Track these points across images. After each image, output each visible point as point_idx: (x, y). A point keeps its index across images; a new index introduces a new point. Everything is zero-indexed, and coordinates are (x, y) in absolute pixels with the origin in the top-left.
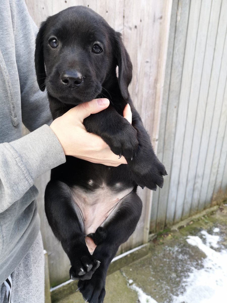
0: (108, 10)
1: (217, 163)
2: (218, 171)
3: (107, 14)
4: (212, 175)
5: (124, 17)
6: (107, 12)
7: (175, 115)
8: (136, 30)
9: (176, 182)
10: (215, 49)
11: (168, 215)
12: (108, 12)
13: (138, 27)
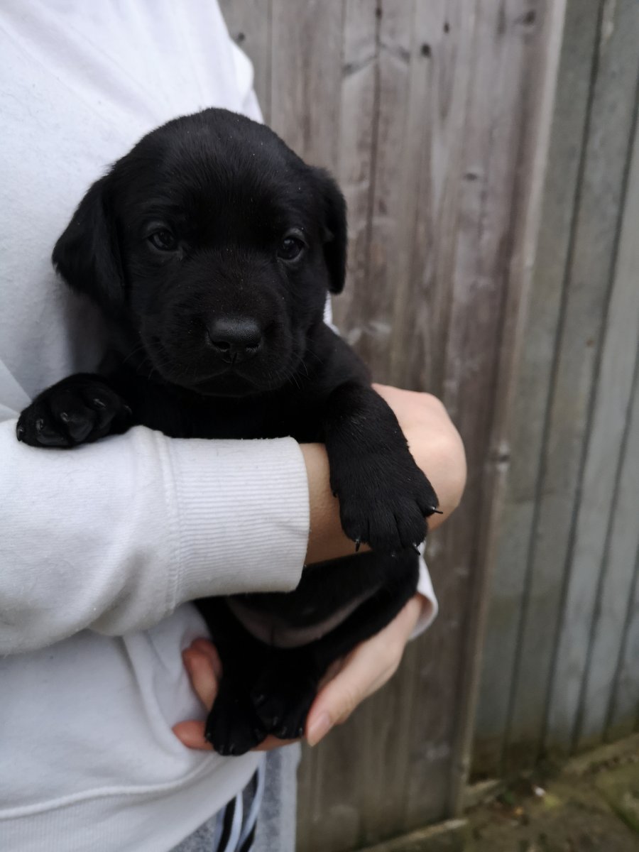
5: (379, 13)
7: (586, 370)
8: (425, 61)
9: (588, 607)
11: (553, 720)
13: (434, 51)
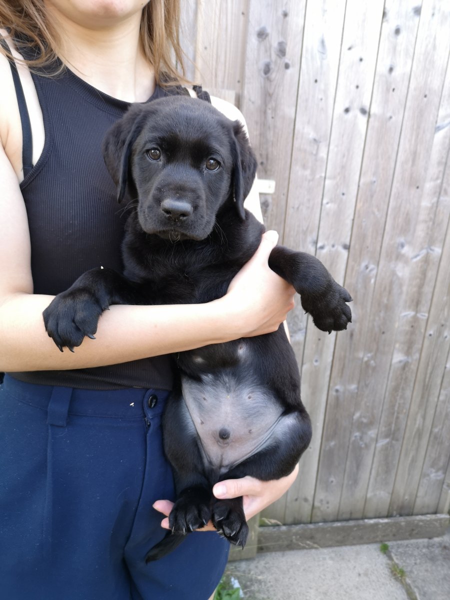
0: (427, 93)
3: (425, 99)
6: (426, 96)
12: (428, 96)
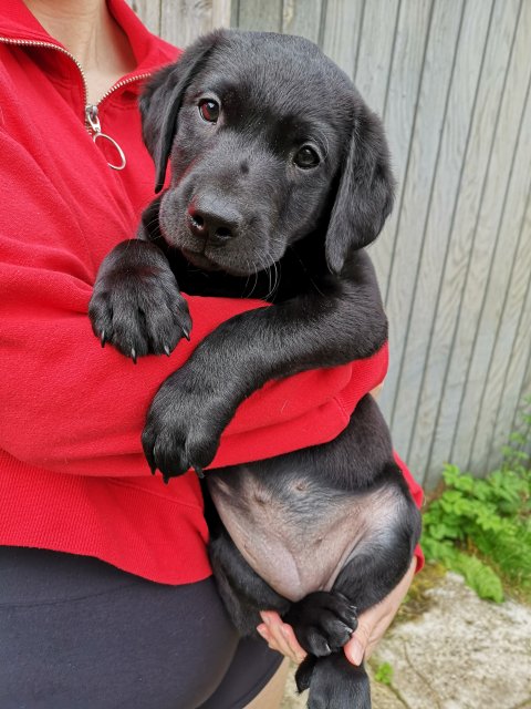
1: (434, 413)
2: (435, 433)
4: (417, 442)
10: (417, 106)
